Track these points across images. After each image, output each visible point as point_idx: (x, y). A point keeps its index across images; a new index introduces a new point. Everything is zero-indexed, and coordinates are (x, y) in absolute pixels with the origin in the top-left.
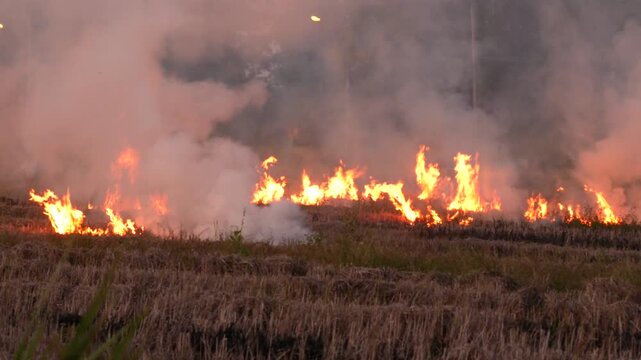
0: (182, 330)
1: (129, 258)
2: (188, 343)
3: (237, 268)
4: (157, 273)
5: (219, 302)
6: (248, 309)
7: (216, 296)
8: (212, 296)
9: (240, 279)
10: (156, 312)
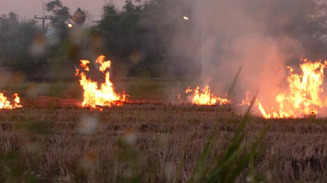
0: (287, 160)
1: (258, 128)
2: (290, 166)
3: (314, 131)
4: (273, 134)
5: (305, 146)
6: (320, 149)
7: (304, 143)
8: (302, 144)
9: (315, 135)
10: (273, 153)
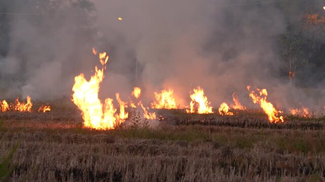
0: (51, 170)
1: (26, 137)
2: (54, 176)
3: (80, 141)
4: (39, 143)
5: (70, 157)
6: (85, 159)
7: (68, 153)
8: (66, 154)
9: (81, 145)
10: (38, 162)
